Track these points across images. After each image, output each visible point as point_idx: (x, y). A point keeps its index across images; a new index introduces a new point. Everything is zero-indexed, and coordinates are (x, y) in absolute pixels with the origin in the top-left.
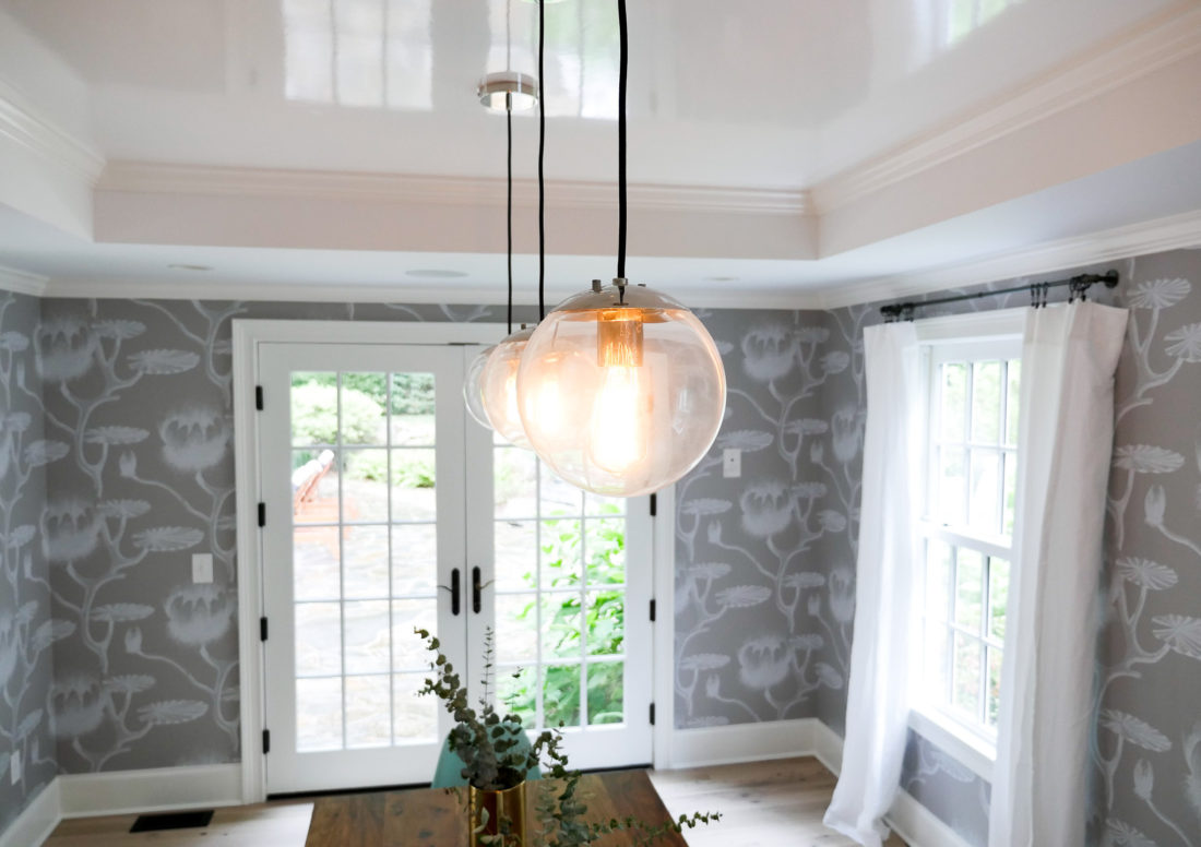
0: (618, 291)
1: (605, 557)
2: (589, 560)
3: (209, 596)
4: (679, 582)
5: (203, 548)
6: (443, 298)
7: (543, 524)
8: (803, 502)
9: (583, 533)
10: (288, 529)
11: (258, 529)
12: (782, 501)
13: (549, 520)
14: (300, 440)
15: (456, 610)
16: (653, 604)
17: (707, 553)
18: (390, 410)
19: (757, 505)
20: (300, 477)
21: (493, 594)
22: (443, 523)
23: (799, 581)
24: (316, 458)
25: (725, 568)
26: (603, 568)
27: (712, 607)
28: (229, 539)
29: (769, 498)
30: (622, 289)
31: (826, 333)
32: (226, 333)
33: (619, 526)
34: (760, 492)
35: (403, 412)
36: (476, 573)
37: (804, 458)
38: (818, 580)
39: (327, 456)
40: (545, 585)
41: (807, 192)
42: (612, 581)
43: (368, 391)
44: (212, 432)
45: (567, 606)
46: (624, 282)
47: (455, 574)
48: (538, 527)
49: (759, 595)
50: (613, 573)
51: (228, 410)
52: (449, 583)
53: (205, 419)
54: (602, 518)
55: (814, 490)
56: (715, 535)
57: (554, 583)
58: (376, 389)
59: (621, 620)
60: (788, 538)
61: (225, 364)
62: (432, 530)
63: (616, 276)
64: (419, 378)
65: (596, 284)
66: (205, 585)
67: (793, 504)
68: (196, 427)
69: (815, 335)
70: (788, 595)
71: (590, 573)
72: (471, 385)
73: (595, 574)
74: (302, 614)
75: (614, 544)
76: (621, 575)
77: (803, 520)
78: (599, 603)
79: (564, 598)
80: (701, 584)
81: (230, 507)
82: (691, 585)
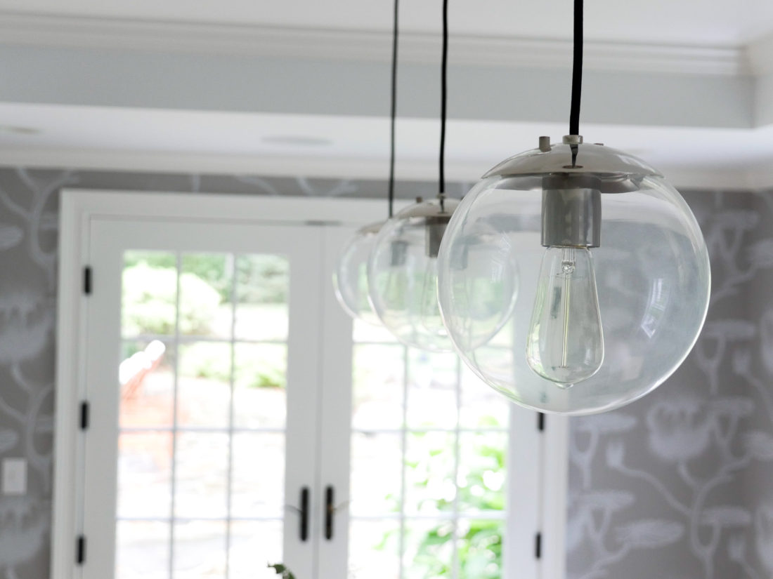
0: (570, 152)
1: (477, 478)
2: (462, 483)
3: (20, 509)
4: (572, 512)
5: (16, 453)
6: (300, 170)
7: (410, 437)
8: (724, 421)
9: (457, 447)
10: (113, 432)
11: (79, 433)
12: (698, 419)
13: (416, 432)
14: (129, 330)
15: (304, 535)
16: (539, 539)
17: (605, 479)
18: (230, 297)
19: (667, 423)
20: (127, 371)
21: (348, 519)
22: (293, 432)
23: (718, 517)
24: (143, 350)
25: (627, 498)
26: (477, 491)
27: (611, 544)
28: (46, 443)
29: (682, 415)
30: (575, 148)
31: (754, 218)
32: (53, 205)
33: (501, 442)
34: (671, 407)
35: (244, 300)
36: (330, 493)
37: (726, 368)
38: (740, 516)
39: (157, 349)
40: (409, 510)
41: (742, 48)
42: (486, 506)
43: (203, 275)
44: (33, 319)
45: (433, 535)
46: (579, 140)
47: (305, 495)
48: (404, 441)
49: (668, 533)
50: (490, 498)
51: (50, 293)
52: (296, 502)
53: (25, 303)
54: (479, 432)
55: (738, 407)
56: (615, 458)
57: (419, 507)
58: (213, 273)
59: (498, 555)
60: (705, 464)
61: (51, 240)
62: (280, 440)
63: (567, 132)
64: (261, 261)
65: (544, 141)
66: (15, 497)
67: (712, 423)
68: (15, 312)
69: (741, 221)
70: (705, 534)
71: (463, 496)
72: (344, 269)
73: (467, 498)
74: (125, 533)
75: (491, 462)
76: (502, 501)
77: (724, 443)
78: (472, 533)
79: (430, 526)
80: (598, 515)
81: (49, 406)
82: (585, 517)
